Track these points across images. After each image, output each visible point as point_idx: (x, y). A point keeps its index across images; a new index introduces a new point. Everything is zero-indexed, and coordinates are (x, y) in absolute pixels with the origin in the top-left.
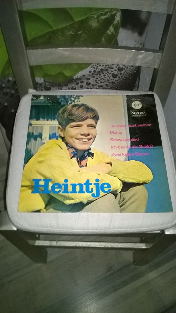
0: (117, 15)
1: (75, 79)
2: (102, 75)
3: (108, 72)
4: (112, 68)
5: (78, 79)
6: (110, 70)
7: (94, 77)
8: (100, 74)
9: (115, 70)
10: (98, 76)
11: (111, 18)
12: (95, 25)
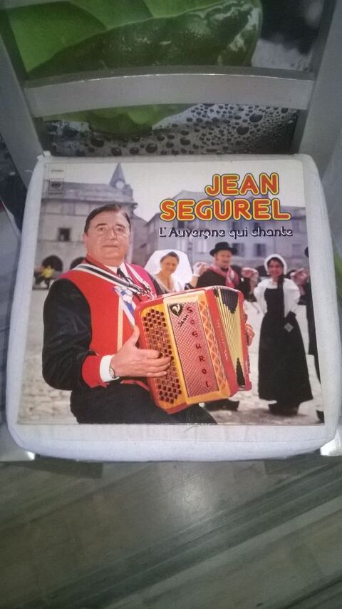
0: (252, 13)
1: (155, 130)
2: (216, 131)
5: (161, 130)
6: (233, 121)
7: (197, 131)
9: (245, 121)
10: (208, 130)
11: (238, 17)
12: (201, 32)
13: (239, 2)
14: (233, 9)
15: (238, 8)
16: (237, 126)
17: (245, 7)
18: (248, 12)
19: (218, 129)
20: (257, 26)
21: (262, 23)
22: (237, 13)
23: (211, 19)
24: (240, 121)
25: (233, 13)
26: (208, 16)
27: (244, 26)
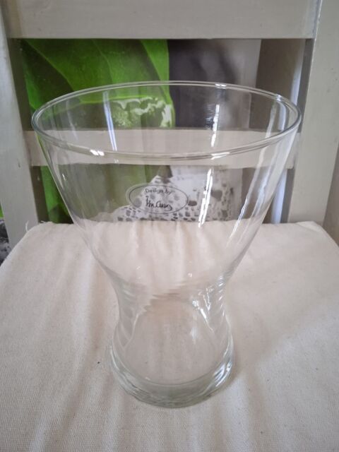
0: (165, 109)
11: (154, 114)
12: (124, 124)
13: (154, 99)
14: (150, 105)
15: (154, 105)
17: (159, 104)
18: (161, 110)
20: (171, 123)
21: (174, 119)
22: (153, 110)
23: (131, 111)
25: (150, 109)
26: (128, 108)
27: (160, 125)
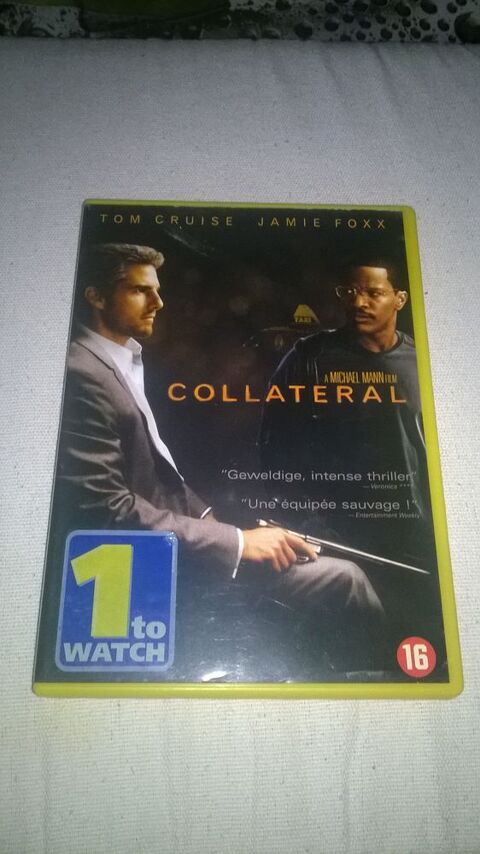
1: (236, 10)
2: (376, 29)
3: (407, 24)
4: (431, 9)
5: (250, 14)
6: (418, 13)
7: (332, 27)
8: (367, 19)
9: (443, 26)
10: (356, 26)
16: (424, 34)
19: (380, 27)
24: (433, 20)
